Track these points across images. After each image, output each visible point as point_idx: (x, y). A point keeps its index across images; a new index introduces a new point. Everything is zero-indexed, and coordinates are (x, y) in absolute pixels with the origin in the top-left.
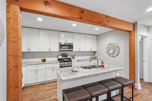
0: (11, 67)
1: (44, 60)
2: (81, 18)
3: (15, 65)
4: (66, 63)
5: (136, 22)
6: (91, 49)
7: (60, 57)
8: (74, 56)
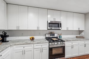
1: (33, 39)
4: (56, 43)
6: (79, 28)
7: (47, 36)
8: (61, 34)
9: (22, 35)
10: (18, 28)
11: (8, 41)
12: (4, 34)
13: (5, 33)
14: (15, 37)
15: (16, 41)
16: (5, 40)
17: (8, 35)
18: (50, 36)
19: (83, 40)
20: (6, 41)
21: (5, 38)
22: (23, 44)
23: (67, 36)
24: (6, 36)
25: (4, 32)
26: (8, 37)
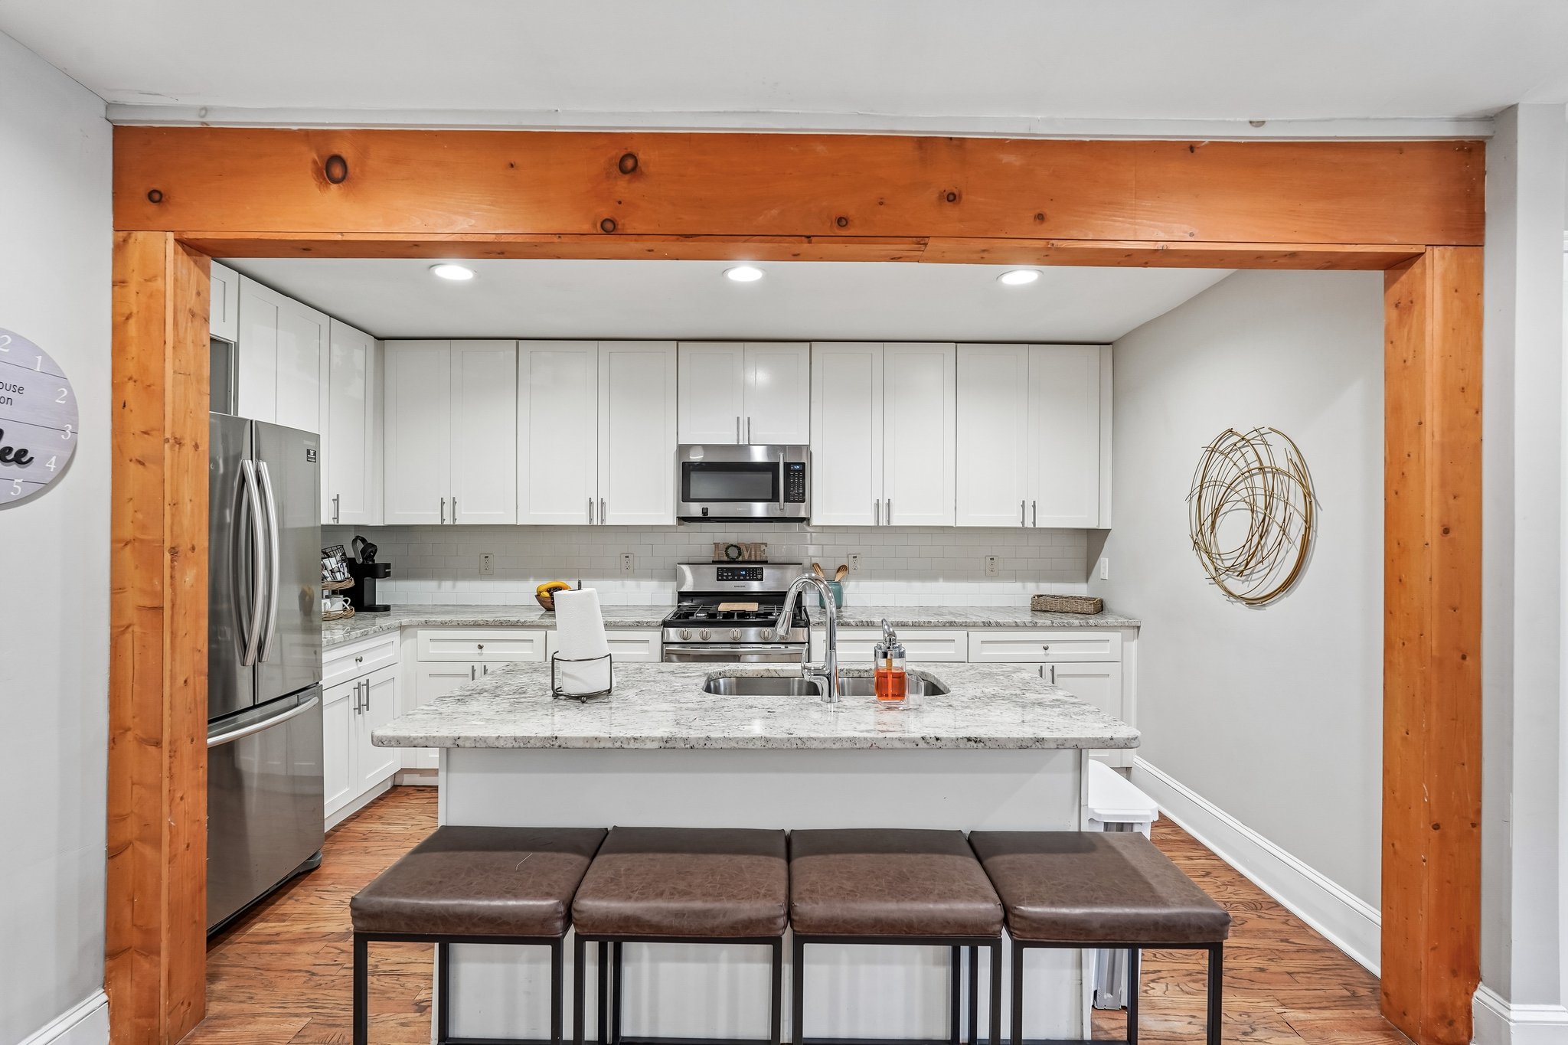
0: (131, 614)
2: (610, 228)
3: (147, 602)
5: (1504, 117)
8: (843, 568)
9: (485, 570)
10: (447, 508)
11: (387, 608)
12: (363, 551)
13: (369, 550)
14: (431, 585)
15: (438, 609)
16: (367, 601)
17: (388, 566)
18: (720, 577)
19: (1081, 627)
20: (373, 608)
21: (367, 580)
22: (476, 625)
23: (917, 585)
24: (375, 566)
25: (363, 540)
26: (387, 575)
